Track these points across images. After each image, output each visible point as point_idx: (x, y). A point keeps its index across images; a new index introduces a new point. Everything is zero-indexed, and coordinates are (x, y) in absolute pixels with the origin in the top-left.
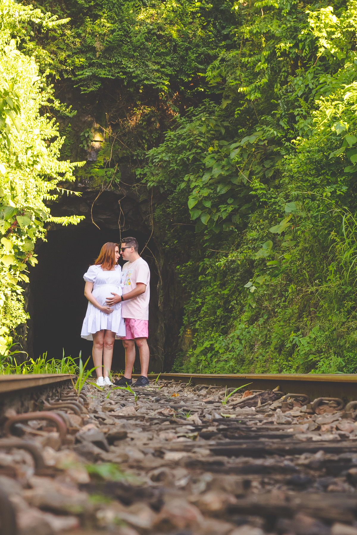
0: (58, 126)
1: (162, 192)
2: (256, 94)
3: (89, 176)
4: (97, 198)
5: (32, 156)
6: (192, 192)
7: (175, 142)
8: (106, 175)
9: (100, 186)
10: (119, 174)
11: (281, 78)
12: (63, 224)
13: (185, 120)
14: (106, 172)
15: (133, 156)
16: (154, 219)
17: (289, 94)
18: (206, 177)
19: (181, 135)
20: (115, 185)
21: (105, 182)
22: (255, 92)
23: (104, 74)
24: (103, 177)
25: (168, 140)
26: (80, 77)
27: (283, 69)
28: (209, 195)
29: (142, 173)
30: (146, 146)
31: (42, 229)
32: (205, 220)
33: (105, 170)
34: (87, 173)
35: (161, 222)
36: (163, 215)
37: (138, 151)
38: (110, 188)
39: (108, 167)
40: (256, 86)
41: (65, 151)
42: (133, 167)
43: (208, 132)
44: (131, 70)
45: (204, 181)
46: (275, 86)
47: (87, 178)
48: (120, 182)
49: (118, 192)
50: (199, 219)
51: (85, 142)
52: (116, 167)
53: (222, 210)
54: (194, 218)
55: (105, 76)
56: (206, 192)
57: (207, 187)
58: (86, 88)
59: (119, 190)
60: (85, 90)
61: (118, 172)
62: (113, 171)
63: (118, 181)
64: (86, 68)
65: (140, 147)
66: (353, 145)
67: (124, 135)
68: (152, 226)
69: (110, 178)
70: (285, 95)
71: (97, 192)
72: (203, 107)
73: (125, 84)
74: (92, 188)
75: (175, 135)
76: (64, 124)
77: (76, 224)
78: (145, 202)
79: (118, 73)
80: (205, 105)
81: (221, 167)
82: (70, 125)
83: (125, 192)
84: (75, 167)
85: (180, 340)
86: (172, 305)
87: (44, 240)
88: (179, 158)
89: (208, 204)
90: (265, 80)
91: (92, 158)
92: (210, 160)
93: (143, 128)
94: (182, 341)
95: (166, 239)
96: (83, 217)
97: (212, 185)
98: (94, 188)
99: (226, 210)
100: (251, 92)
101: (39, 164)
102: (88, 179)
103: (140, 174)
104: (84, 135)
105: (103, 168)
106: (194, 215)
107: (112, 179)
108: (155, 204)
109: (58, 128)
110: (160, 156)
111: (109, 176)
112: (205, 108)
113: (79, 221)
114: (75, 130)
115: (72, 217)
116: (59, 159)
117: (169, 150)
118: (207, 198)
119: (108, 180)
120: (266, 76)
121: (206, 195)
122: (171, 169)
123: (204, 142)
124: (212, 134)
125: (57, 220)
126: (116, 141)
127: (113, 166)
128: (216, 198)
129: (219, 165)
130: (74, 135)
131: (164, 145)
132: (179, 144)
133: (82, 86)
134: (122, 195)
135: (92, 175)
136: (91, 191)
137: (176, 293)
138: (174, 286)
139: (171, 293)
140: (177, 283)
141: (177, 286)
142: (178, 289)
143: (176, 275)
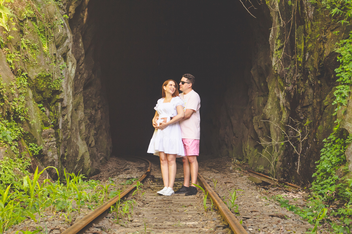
137: (308, 37)
138: (304, 27)
139: (298, 38)
140: (311, 20)
141: (309, 25)
142: (312, 31)
143: (306, 7)
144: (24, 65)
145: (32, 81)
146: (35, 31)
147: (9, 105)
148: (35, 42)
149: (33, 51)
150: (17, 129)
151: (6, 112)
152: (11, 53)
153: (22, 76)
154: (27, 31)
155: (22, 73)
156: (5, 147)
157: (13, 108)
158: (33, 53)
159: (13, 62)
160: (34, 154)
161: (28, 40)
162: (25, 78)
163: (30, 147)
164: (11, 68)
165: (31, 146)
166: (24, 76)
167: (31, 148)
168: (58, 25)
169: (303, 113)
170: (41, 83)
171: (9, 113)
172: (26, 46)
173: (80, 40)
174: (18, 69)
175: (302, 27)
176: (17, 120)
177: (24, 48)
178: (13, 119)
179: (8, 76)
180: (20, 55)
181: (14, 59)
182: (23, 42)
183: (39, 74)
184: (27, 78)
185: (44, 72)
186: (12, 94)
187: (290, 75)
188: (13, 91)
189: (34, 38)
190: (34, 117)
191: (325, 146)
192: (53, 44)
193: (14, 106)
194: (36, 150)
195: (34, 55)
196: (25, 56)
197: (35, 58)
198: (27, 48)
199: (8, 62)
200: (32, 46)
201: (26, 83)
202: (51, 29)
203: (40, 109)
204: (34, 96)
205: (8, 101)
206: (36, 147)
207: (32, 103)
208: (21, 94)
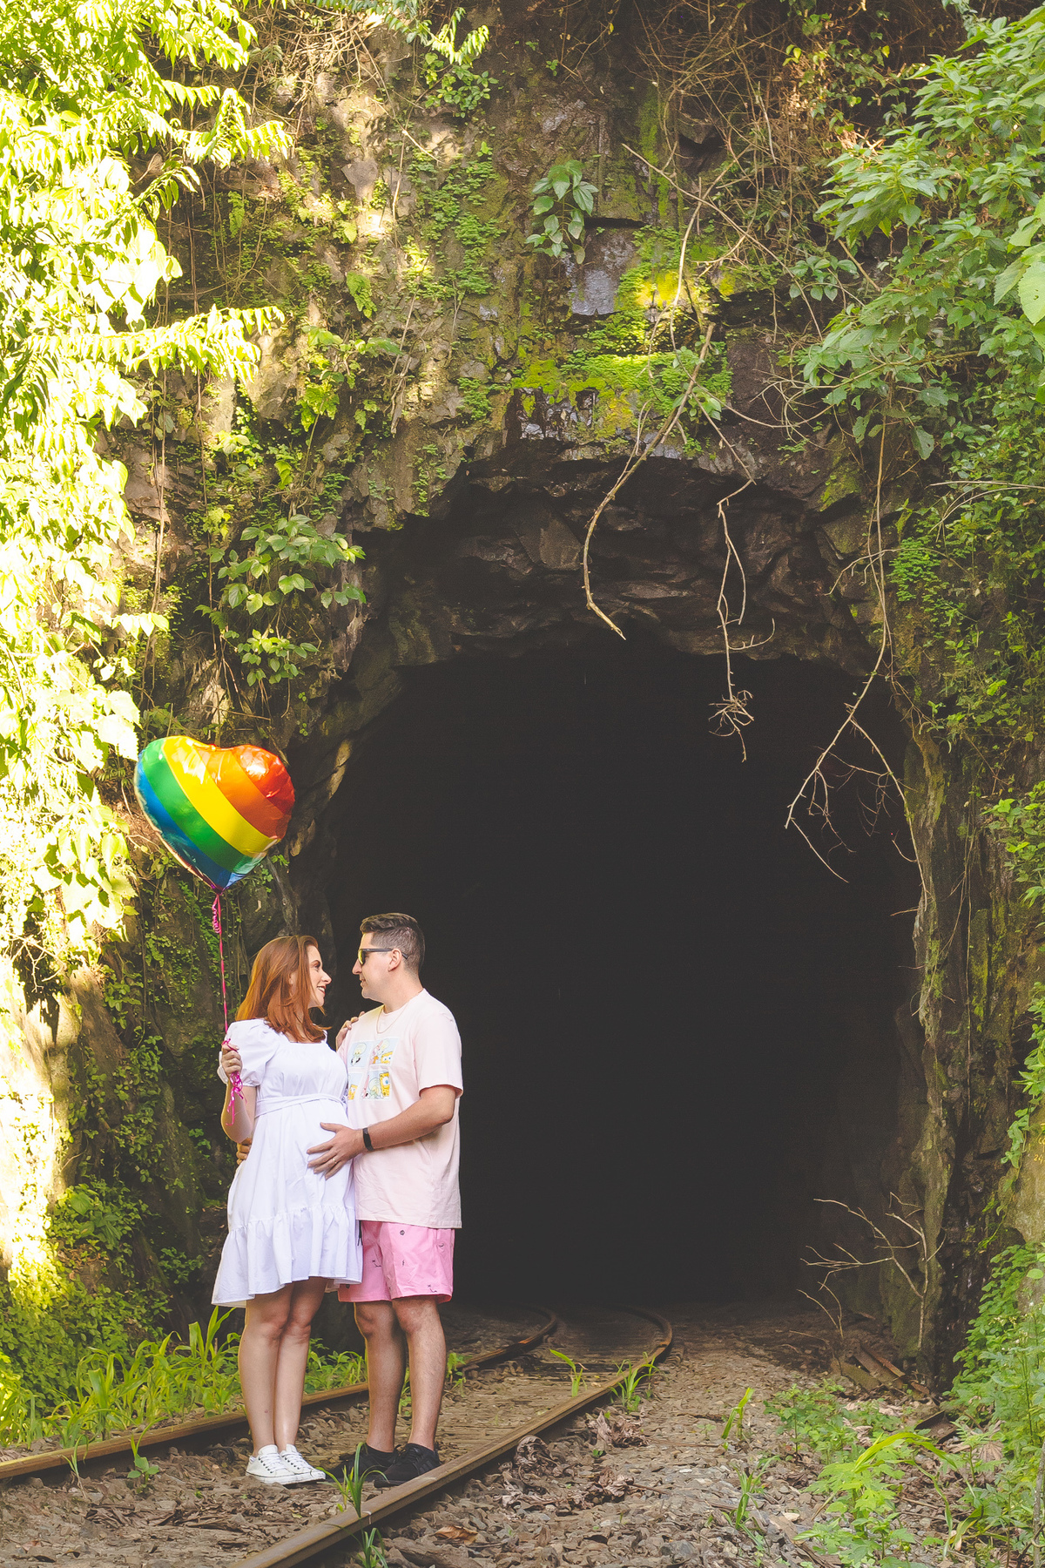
1: (925, 456)
3: (578, 386)
4: (612, 493)
8: (661, 384)
9: (627, 433)
10: (723, 375)
14: (658, 367)
15: (786, 284)
16: (891, 589)
20: (698, 426)
21: (654, 416)
24: (644, 390)
33: (654, 355)
34: (567, 375)
35: (928, 605)
36: (935, 569)
37: (813, 259)
38: (677, 448)
39: (663, 345)
41: (463, 273)
42: (788, 341)
47: (566, 400)
48: (725, 413)
49: (715, 464)
51: (552, 224)
52: (705, 341)
59: (722, 454)
61: (713, 363)
63: (714, 405)
65: (821, 244)
68: (880, 626)
69: (675, 394)
71: (618, 462)
74: (592, 444)
76: (460, 145)
78: (849, 507)
82: (487, 148)
83: (750, 464)
85: (1006, 1184)
86: (979, 1011)
91: (591, 302)
94: (1017, 1185)
98: (601, 445)
102: (573, 402)
104: (550, 193)
105: (643, 348)
107: (682, 400)
108: (896, 515)
111: (673, 387)
114: (509, 174)
119: (667, 406)
126: (702, 217)
127: (689, 340)
130: (507, 199)
134: (735, 479)
135: (590, 382)
136: (584, 460)
137: (997, 947)
138: (990, 915)
139: (976, 947)
140: (1006, 896)
141: (1001, 910)
142: (1008, 928)
143: (996, 857)
144: (154, 1013)
145: (174, 1061)
146: (187, 909)
147: (111, 1135)
148: (186, 944)
149: (180, 971)
150: (129, 1206)
151: (102, 1156)
152: (118, 981)
153: (147, 1045)
154: (163, 912)
155: (146, 1037)
156: (102, 1258)
157: (122, 1143)
158: (178, 978)
159: (124, 1006)
160: (176, 1282)
161: (165, 939)
162: (155, 1052)
163: (165, 1259)
164: (117, 1025)
165: (167, 1258)
166: (152, 1046)
167: (166, 1264)
168: (257, 886)
169: (981, 1174)
170: (200, 1068)
171: (108, 1158)
172: (159, 957)
173: (324, 917)
174: (137, 1025)
175: (982, 913)
176: (131, 1179)
177: (154, 962)
178: (121, 1177)
179: (108, 1052)
180: (141, 985)
181: (126, 1000)
182: (151, 944)
183: (196, 1039)
184: (160, 1053)
185: (210, 1033)
186: (120, 1103)
187: (959, 1053)
188: (123, 1096)
189: (185, 932)
190: (177, 1168)
191: (994, 1276)
192: (238, 948)
193: (123, 1137)
194: (181, 1270)
195: (184, 982)
196: (157, 987)
197: (186, 992)
198: (162, 964)
199: (108, 1008)
200: (179, 956)
201: (156, 1068)
202: (234, 901)
203: (195, 1144)
204: (178, 1106)
205: (107, 1125)
206: (183, 1261)
207: (173, 1125)
208: (142, 1100)
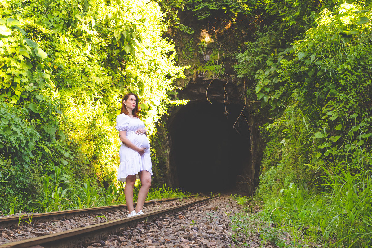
0: (175, 44)
2: (293, 22)
4: (210, 84)
5: (155, 65)
6: (258, 81)
7: (254, 49)
8: (216, 69)
9: (212, 76)
10: (224, 69)
11: (307, 11)
12: (176, 105)
13: (261, 34)
14: (216, 67)
15: (232, 57)
16: (246, 96)
17: (311, 22)
18: (267, 73)
19: (257, 45)
20: (221, 76)
21: (215, 74)
22: (292, 20)
23: (212, 7)
24: (214, 70)
25: (249, 48)
26: (197, 9)
27: (308, 6)
28: (269, 84)
29: (238, 67)
30: (240, 50)
31: (165, 108)
32: (266, 99)
33: (215, 66)
34: (204, 69)
37: (235, 53)
38: (218, 78)
39: (216, 64)
40: (293, 17)
41: (190, 55)
42: (232, 64)
43: (271, 43)
44: (228, 4)
45: (266, 75)
46: (304, 17)
47: (204, 72)
49: (223, 80)
50: (263, 99)
51: (201, 49)
52: (222, 64)
53: (276, 93)
54: (260, 99)
55: (212, 8)
56: (267, 82)
57: (268, 78)
58: (201, 16)
59: (224, 79)
60: (200, 18)
61: (223, 67)
62: (219, 67)
63: (223, 73)
64: (201, 3)
65: (236, 51)
66: (309, 65)
67: (227, 44)
68: (245, 101)
69: (218, 71)
70: (309, 22)
71: (211, 80)
72: (273, 25)
73: (226, 12)
74: (207, 78)
75: (254, 45)
76: (189, 38)
77: (185, 104)
78: (241, 85)
79: (221, 5)
80: (275, 24)
81: (276, 66)
82: (192, 39)
83: (228, 80)
84: (184, 69)
87: (167, 114)
88: (256, 59)
89: (268, 90)
90: (298, 13)
91: (207, 59)
92: (269, 62)
93: (238, 39)
95: (254, 109)
96: (188, 100)
97: (271, 77)
99: (278, 93)
100: (290, 20)
101: (159, 70)
103: (237, 68)
104: (201, 45)
105: (214, 65)
106: (260, 97)
107: (219, 72)
108: (247, 87)
109: (174, 46)
110: (244, 59)
111: (218, 70)
112: (274, 26)
113: (186, 103)
114: (196, 42)
115: (182, 100)
116: (175, 65)
117: (250, 54)
118: (267, 86)
119: (217, 73)
120: (299, 10)
121: (266, 84)
122: (251, 66)
123: (268, 50)
124: (274, 45)
125: (173, 102)
126: (221, 48)
127: (219, 64)
128: (273, 85)
129: (275, 65)
130: (195, 45)
131: (247, 51)
132: (256, 50)
133: (198, 15)
134: (226, 82)
135: (207, 69)
136: (206, 80)
139: (257, 143)
